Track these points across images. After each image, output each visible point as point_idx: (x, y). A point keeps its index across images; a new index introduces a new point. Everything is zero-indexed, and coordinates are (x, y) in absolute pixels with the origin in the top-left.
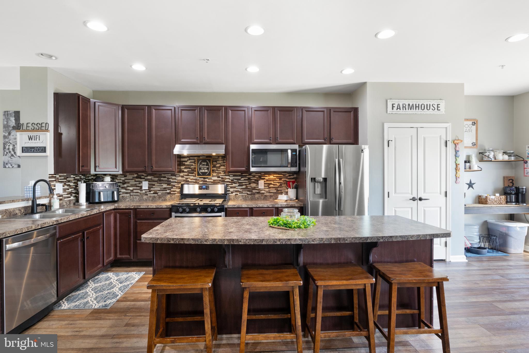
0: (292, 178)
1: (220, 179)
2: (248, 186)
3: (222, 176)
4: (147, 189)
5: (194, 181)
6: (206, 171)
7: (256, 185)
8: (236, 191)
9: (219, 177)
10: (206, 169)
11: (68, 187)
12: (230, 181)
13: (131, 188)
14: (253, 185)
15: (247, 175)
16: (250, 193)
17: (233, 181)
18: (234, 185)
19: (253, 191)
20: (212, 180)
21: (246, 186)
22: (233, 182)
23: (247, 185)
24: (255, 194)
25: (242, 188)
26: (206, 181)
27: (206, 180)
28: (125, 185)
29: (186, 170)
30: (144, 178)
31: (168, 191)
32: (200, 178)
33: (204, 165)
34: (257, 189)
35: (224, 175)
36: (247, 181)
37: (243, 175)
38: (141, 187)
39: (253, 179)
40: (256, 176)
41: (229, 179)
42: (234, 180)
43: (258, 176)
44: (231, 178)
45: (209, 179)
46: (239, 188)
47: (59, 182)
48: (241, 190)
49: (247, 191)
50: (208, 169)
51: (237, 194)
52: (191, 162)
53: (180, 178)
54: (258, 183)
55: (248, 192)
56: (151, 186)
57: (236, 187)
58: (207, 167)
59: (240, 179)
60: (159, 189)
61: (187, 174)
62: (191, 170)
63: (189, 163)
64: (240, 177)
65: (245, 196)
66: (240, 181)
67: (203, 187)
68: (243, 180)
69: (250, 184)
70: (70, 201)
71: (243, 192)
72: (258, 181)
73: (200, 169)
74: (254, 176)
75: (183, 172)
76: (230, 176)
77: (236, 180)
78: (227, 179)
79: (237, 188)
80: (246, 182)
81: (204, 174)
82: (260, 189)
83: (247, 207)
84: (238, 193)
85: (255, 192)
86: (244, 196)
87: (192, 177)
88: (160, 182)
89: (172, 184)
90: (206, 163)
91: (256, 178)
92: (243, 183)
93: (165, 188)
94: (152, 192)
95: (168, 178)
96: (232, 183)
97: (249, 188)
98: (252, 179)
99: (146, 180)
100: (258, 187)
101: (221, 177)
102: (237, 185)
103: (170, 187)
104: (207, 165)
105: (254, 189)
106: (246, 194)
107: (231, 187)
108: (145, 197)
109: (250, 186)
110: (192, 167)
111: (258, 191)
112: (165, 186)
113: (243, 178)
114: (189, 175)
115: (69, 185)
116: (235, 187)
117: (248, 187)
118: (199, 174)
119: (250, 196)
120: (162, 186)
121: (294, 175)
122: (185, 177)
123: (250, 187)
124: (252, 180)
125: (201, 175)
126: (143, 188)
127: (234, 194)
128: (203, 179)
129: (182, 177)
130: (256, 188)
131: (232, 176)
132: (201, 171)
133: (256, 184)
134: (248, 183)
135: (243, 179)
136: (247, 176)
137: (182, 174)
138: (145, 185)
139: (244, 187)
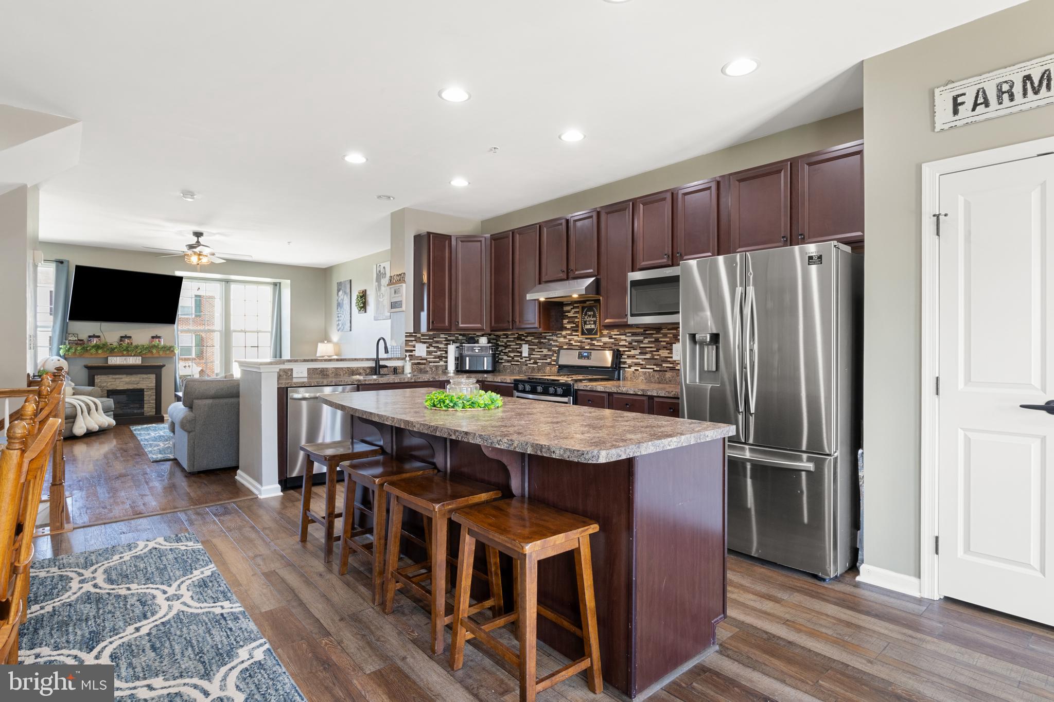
1: (613, 340)
2: (655, 355)
3: (615, 335)
4: (527, 356)
5: (579, 344)
6: (593, 326)
7: (669, 353)
8: (636, 364)
9: (611, 337)
10: (592, 322)
11: (435, 349)
12: (627, 344)
13: (512, 355)
14: (664, 353)
15: (653, 334)
16: (658, 369)
17: (631, 344)
18: (633, 352)
19: (664, 365)
20: (602, 342)
21: (652, 355)
22: (631, 346)
23: (654, 353)
24: (666, 371)
25: (645, 359)
26: (594, 345)
27: (594, 342)
28: (507, 350)
29: (569, 326)
30: (524, 340)
31: (549, 360)
32: (586, 339)
33: (590, 316)
34: (669, 361)
35: (618, 333)
36: (653, 345)
37: (647, 332)
38: (521, 353)
39: (664, 341)
40: (668, 335)
41: (625, 340)
42: (634, 344)
43: (672, 335)
44: (629, 339)
45: (598, 340)
46: (640, 359)
47: (421, 342)
48: (644, 363)
49: (654, 365)
50: (595, 323)
51: (638, 370)
52: (576, 312)
53: (562, 340)
54: (672, 349)
55: (655, 367)
56: (531, 351)
57: (637, 357)
58: (594, 319)
59: (641, 342)
60: (539, 356)
61: (569, 332)
62: (575, 325)
63: (574, 314)
64: (642, 338)
65: (650, 375)
66: (642, 345)
67: (585, 354)
68: (647, 344)
69: (658, 350)
70: (437, 367)
71: (647, 367)
72: (671, 344)
73: (585, 323)
74: (665, 335)
75: (566, 329)
76: (628, 335)
77: (635, 342)
78: (623, 340)
79: (637, 359)
80: (651, 347)
81: (590, 331)
82: (675, 361)
83: (603, 390)
84: (639, 368)
85: (667, 367)
86: (647, 374)
87: (576, 338)
88: (540, 346)
89: (553, 348)
90: (592, 313)
91: (668, 339)
92: (648, 349)
93: (545, 356)
94: (532, 361)
95: (549, 340)
96: (630, 349)
97: (657, 359)
98: (662, 341)
99: (527, 342)
100: (672, 357)
101: (614, 337)
102: (637, 352)
103: (551, 353)
104: (594, 316)
105: (665, 360)
106: (652, 370)
107: (629, 357)
108: (524, 368)
109: (658, 355)
110: (576, 320)
111: (671, 365)
112: (545, 352)
113: (647, 338)
114: (574, 334)
115: (437, 347)
116: (633, 357)
117: (656, 357)
118: (583, 333)
119: (657, 375)
120: (542, 352)
122: (568, 337)
123: (658, 357)
124: (662, 343)
125: (586, 334)
126: (524, 355)
127: (633, 369)
128: (589, 340)
129: (565, 337)
130: (669, 359)
131: (630, 334)
132: (588, 327)
133: (668, 351)
134: (655, 349)
135: (646, 341)
136: (654, 336)
137: (564, 333)
138: (525, 350)
139: (648, 356)
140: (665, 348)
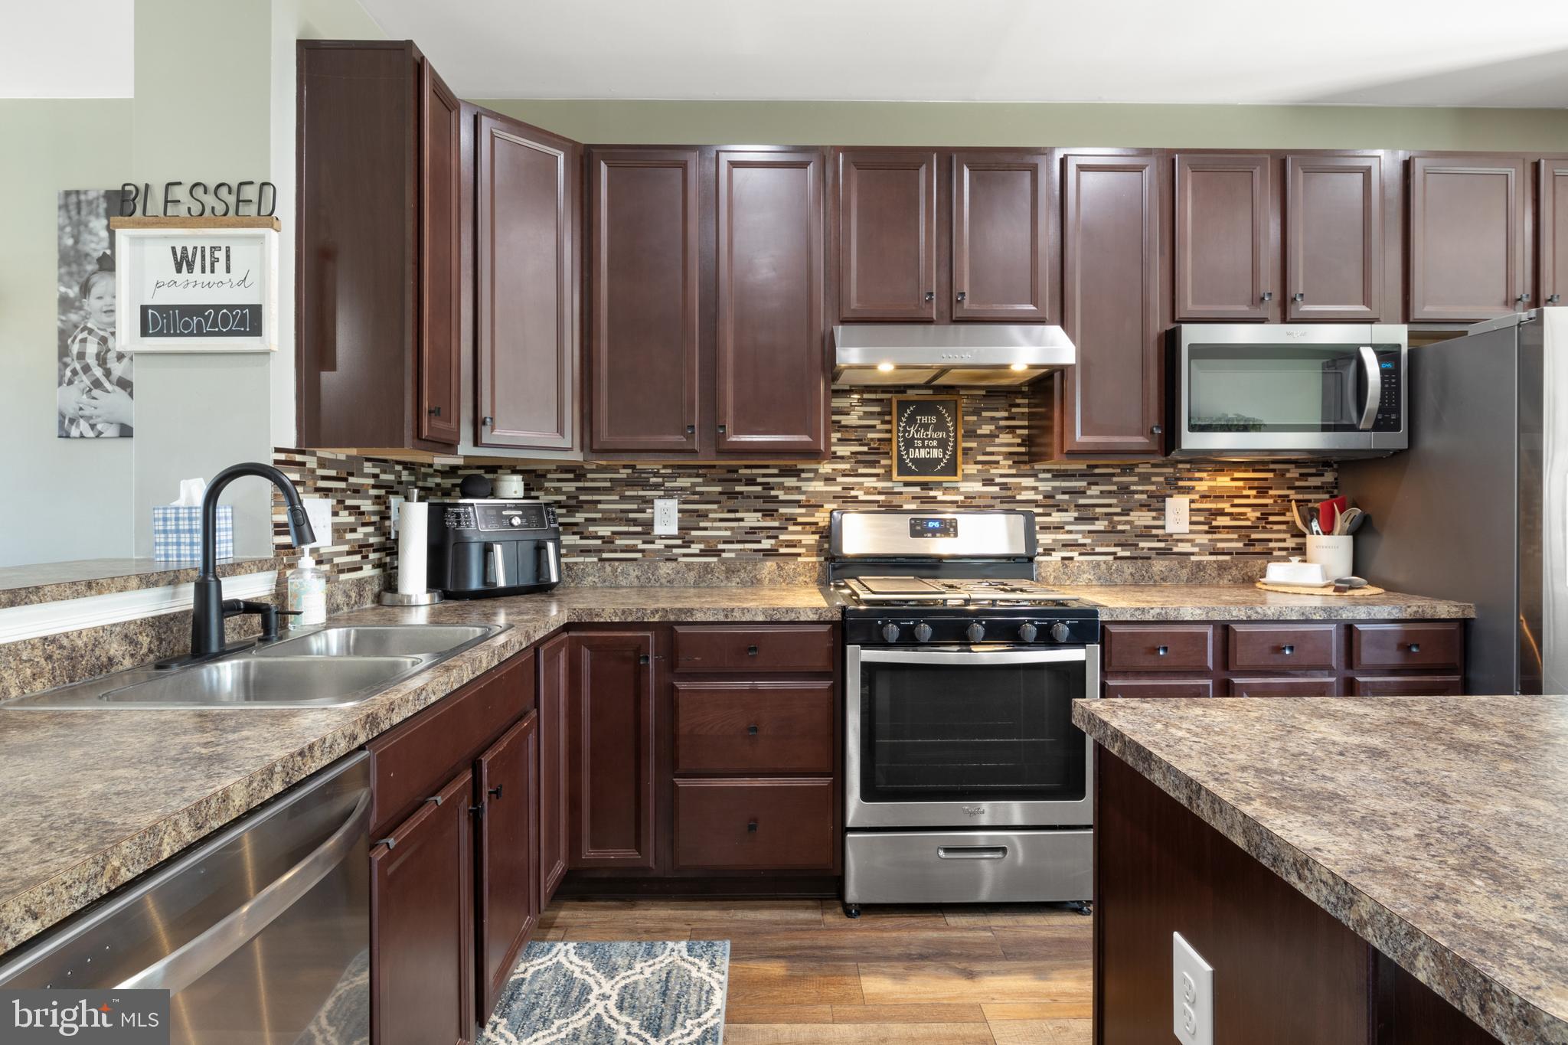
0: (1317, 489)
1: (996, 489)
2: (1119, 522)
3: (1002, 476)
4: (675, 531)
5: (882, 498)
6: (936, 453)
7: (1154, 518)
8: (1066, 545)
9: (988, 482)
10: (935, 443)
11: (352, 519)
12: (1040, 497)
13: (605, 531)
14: (1142, 518)
15: (1113, 475)
16: (1127, 554)
17: (1053, 497)
18: (1056, 517)
19: (1141, 545)
20: (961, 494)
21: (1110, 522)
22: (1050, 502)
23: (1116, 518)
24: (1149, 558)
25: (1090, 532)
26: (933, 500)
27: (932, 493)
28: (579, 517)
29: (843, 450)
30: (656, 487)
31: (767, 544)
32: (907, 484)
33: (926, 426)
34: (1156, 536)
35: (1013, 471)
36: (1113, 501)
37: (1097, 471)
38: (649, 524)
39: (1142, 492)
40: (1154, 479)
41: (1035, 489)
42: (1059, 497)
43: (1162, 479)
44: (1046, 486)
45: (946, 489)
46: (1077, 532)
47: (318, 490)
48: (1088, 541)
49: (1116, 545)
50: (942, 444)
51: (1071, 558)
52: (868, 415)
53: (818, 486)
54: (1164, 510)
55: (1118, 550)
56: (690, 521)
57: (1067, 528)
58: (941, 434)
59: (1082, 493)
60: (728, 533)
61: (847, 466)
62: (865, 449)
63: (860, 418)
64: (1084, 484)
65: (1109, 568)
66: (1082, 501)
67: (931, 524)
68: (1097, 497)
69: (1126, 512)
70: (360, 584)
71: (1098, 550)
72: (1162, 498)
73: (909, 443)
74: (1145, 479)
75: (835, 457)
76: (1041, 476)
77: (1064, 493)
78: (1027, 488)
79: (1070, 532)
80: (1110, 506)
81: (926, 466)
82: (1171, 535)
83: (1203, 617)
84: (1075, 554)
85: (1150, 549)
86: (1103, 566)
87: (870, 482)
88: (731, 504)
89: (782, 510)
90: (934, 419)
91: (1153, 488)
92: (1098, 510)
93: (753, 530)
94: (695, 548)
95: (767, 487)
96: (1048, 510)
97: (1123, 532)
98: (1136, 492)
99: (669, 494)
100: (1163, 527)
101: (998, 480)
102: (1070, 516)
103: (776, 524)
104: (940, 426)
105: (1146, 533)
106: (1111, 558)
107: (1045, 528)
108: (666, 569)
109: (1126, 523)
110: (870, 436)
111: (1162, 545)
112: (752, 519)
113: (1097, 484)
114: (861, 471)
115: (355, 510)
116: (1059, 528)
117: (1120, 528)
118: (903, 470)
119: (1128, 568)
120: (742, 520)
121: (1322, 475)
122: (840, 479)
123: (1127, 527)
124: (1136, 496)
125: (911, 473)
126: (658, 530)
127: (1057, 556)
128: (917, 489)
129: (829, 479)
130: (1154, 532)
131: (1049, 475)
132: (914, 454)
133: (1154, 514)
134: (1118, 510)
135: (1095, 490)
136: (1115, 479)
137: (826, 468)
138: (666, 517)
139: (1100, 525)
140: (1143, 506)
